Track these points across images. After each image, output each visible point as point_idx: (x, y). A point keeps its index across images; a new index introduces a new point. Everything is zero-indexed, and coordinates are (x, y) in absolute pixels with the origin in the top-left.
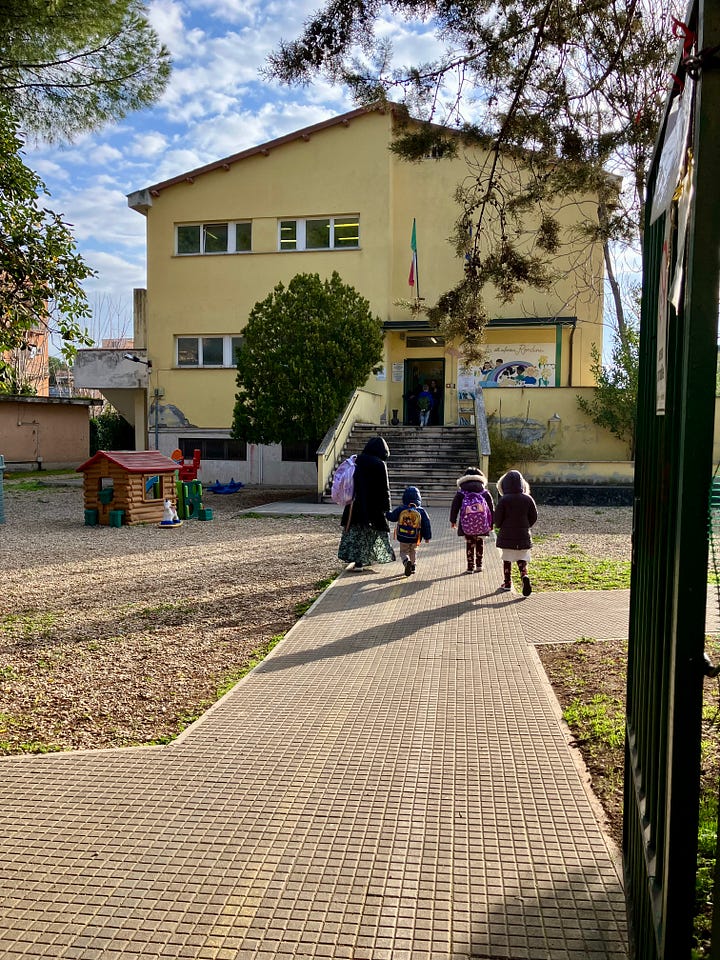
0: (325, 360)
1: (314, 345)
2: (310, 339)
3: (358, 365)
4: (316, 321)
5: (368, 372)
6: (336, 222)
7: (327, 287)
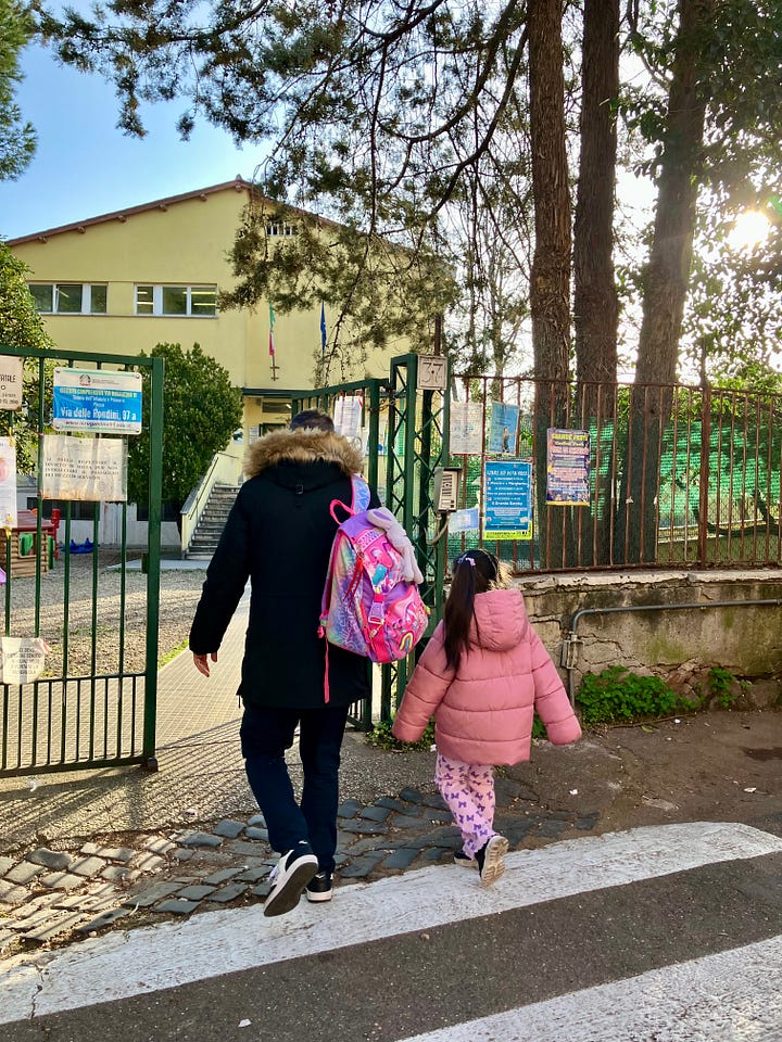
0: (188, 426)
1: (178, 413)
2: (174, 406)
3: (219, 431)
4: (179, 389)
5: (229, 438)
6: (193, 290)
7: (189, 358)
